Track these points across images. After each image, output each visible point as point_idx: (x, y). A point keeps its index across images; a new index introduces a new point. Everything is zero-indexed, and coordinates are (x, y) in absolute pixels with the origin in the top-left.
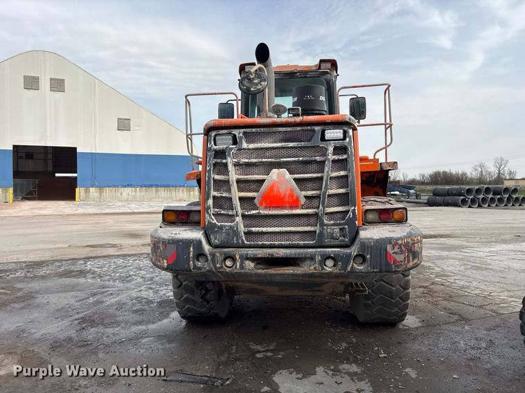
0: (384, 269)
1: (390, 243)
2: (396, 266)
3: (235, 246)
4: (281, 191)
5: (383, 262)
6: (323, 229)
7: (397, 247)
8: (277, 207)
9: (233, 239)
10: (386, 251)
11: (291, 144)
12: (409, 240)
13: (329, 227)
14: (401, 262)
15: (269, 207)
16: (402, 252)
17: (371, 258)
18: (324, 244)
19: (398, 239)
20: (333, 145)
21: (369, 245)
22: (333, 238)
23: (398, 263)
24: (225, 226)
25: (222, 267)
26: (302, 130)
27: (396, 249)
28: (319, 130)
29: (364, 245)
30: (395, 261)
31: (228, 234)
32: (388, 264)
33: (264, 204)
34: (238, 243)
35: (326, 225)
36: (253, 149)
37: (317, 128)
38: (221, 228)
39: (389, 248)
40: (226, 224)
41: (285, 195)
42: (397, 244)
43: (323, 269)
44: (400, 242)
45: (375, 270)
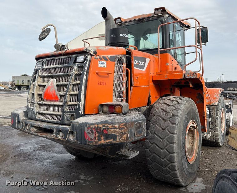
0: (83, 142)
1: (86, 126)
2: (89, 142)
4: (51, 92)
5: (83, 138)
6: (64, 114)
7: (90, 129)
8: (50, 100)
9: (33, 115)
10: (84, 131)
11: (60, 66)
12: (101, 126)
13: (67, 113)
14: (92, 139)
15: (48, 100)
16: (93, 133)
17: (77, 134)
18: (64, 123)
19: (91, 124)
20: (77, 65)
21: (76, 126)
22: (68, 120)
23: (90, 140)
24: (31, 109)
25: (24, 129)
26: (68, 57)
27: (89, 131)
28: (74, 57)
29: (74, 126)
30: (89, 138)
31: (32, 113)
32: (85, 139)
34: (34, 118)
35: (65, 112)
36: (47, 69)
37: (74, 56)
39: (86, 129)
40: (32, 107)
41: (52, 94)
42: (90, 127)
43: (57, 137)
44: (92, 126)
45: (79, 142)
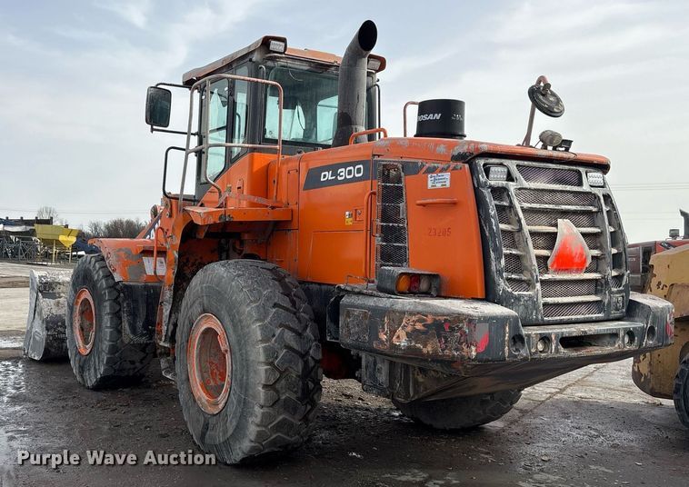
0: (664, 341)
1: (669, 312)
3: (534, 323)
4: (573, 248)
5: (665, 334)
6: (611, 298)
9: (532, 313)
10: (666, 321)
13: (614, 296)
15: (559, 270)
17: (657, 330)
18: (610, 317)
21: (657, 315)
22: (616, 309)
24: (523, 296)
25: (536, 353)
26: (569, 170)
28: (583, 172)
29: (654, 315)
31: (526, 308)
32: (667, 337)
33: (555, 266)
34: (537, 319)
35: (612, 293)
36: (535, 190)
38: (518, 298)
40: (525, 293)
41: (576, 254)
45: (660, 344)
